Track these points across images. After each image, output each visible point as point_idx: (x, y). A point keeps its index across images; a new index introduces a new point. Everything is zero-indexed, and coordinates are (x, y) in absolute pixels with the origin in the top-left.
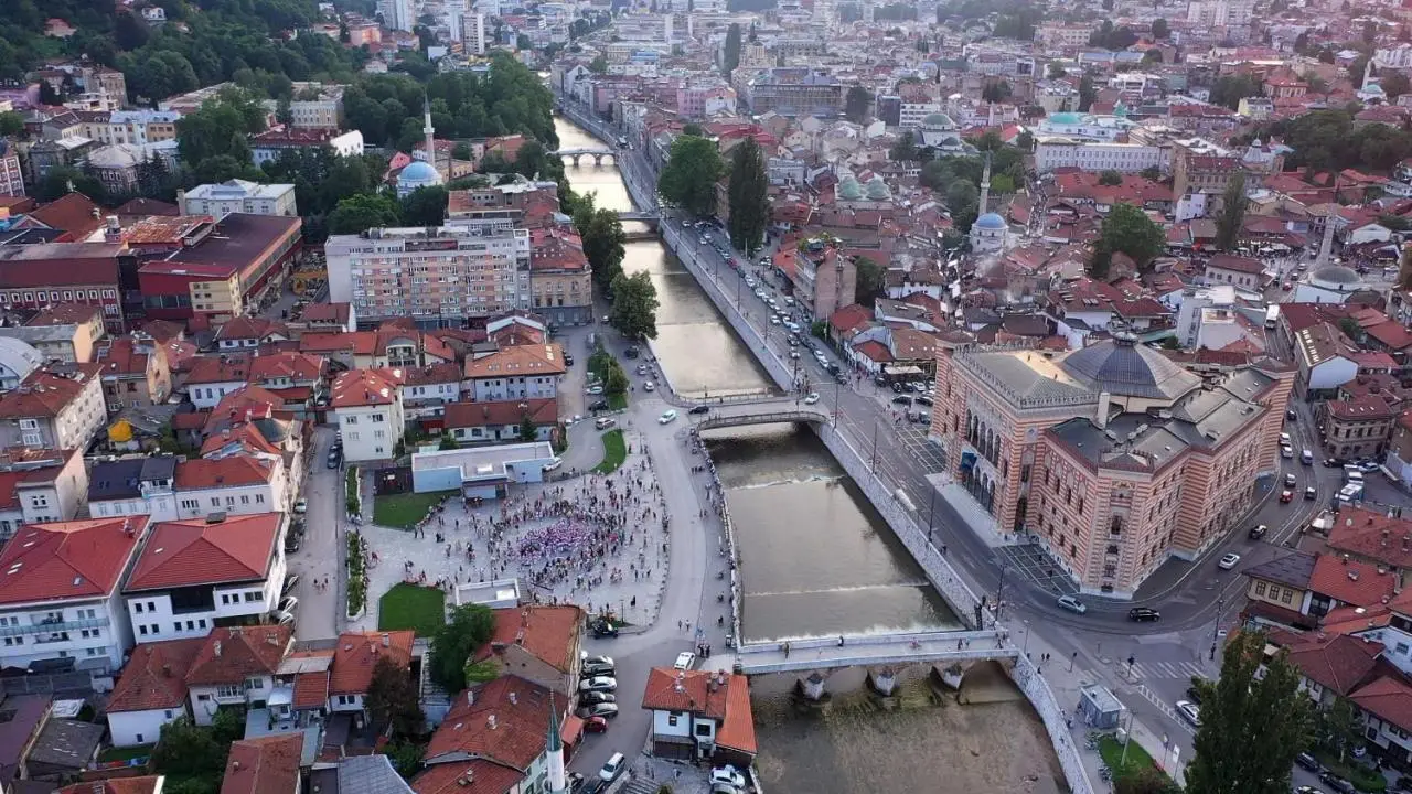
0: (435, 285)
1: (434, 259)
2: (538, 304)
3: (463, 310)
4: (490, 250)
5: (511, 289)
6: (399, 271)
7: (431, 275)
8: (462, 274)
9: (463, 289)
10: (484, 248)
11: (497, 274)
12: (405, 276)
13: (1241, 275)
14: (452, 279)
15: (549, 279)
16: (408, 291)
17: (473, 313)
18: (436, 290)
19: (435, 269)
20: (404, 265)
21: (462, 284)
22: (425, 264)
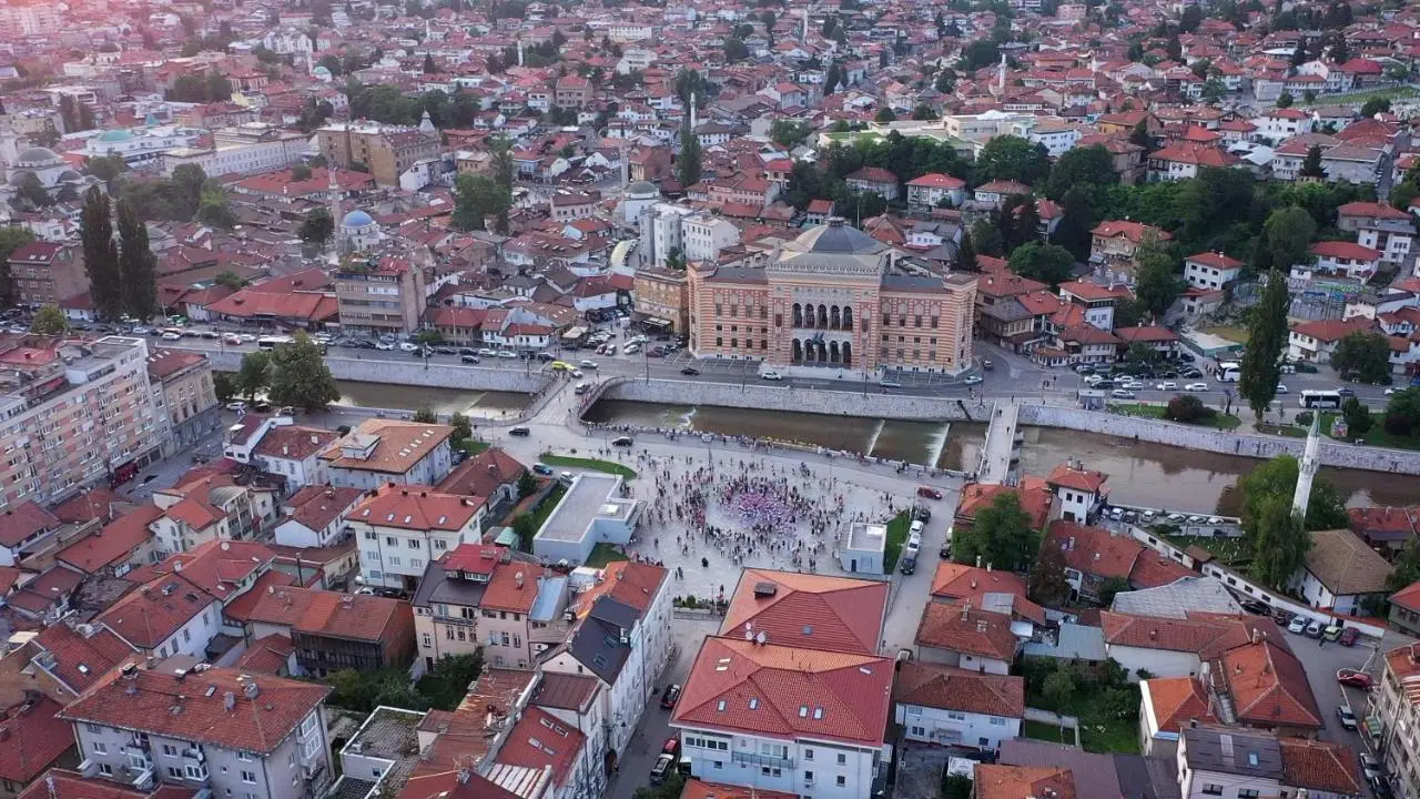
0: (69, 443)
1: (63, 406)
2: (176, 421)
3: (107, 463)
4: (121, 370)
5: (147, 413)
6: (26, 440)
7: (65, 429)
8: (96, 413)
9: (102, 434)
10: (112, 370)
11: (130, 398)
12: (35, 444)
13: (581, 206)
14: (87, 426)
15: (180, 384)
16: (41, 465)
17: (117, 461)
18: (72, 449)
19: (65, 421)
20: (31, 428)
21: (98, 428)
22: (54, 416)
